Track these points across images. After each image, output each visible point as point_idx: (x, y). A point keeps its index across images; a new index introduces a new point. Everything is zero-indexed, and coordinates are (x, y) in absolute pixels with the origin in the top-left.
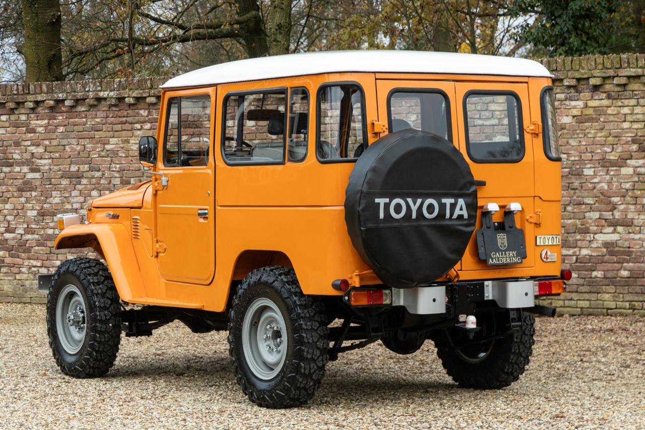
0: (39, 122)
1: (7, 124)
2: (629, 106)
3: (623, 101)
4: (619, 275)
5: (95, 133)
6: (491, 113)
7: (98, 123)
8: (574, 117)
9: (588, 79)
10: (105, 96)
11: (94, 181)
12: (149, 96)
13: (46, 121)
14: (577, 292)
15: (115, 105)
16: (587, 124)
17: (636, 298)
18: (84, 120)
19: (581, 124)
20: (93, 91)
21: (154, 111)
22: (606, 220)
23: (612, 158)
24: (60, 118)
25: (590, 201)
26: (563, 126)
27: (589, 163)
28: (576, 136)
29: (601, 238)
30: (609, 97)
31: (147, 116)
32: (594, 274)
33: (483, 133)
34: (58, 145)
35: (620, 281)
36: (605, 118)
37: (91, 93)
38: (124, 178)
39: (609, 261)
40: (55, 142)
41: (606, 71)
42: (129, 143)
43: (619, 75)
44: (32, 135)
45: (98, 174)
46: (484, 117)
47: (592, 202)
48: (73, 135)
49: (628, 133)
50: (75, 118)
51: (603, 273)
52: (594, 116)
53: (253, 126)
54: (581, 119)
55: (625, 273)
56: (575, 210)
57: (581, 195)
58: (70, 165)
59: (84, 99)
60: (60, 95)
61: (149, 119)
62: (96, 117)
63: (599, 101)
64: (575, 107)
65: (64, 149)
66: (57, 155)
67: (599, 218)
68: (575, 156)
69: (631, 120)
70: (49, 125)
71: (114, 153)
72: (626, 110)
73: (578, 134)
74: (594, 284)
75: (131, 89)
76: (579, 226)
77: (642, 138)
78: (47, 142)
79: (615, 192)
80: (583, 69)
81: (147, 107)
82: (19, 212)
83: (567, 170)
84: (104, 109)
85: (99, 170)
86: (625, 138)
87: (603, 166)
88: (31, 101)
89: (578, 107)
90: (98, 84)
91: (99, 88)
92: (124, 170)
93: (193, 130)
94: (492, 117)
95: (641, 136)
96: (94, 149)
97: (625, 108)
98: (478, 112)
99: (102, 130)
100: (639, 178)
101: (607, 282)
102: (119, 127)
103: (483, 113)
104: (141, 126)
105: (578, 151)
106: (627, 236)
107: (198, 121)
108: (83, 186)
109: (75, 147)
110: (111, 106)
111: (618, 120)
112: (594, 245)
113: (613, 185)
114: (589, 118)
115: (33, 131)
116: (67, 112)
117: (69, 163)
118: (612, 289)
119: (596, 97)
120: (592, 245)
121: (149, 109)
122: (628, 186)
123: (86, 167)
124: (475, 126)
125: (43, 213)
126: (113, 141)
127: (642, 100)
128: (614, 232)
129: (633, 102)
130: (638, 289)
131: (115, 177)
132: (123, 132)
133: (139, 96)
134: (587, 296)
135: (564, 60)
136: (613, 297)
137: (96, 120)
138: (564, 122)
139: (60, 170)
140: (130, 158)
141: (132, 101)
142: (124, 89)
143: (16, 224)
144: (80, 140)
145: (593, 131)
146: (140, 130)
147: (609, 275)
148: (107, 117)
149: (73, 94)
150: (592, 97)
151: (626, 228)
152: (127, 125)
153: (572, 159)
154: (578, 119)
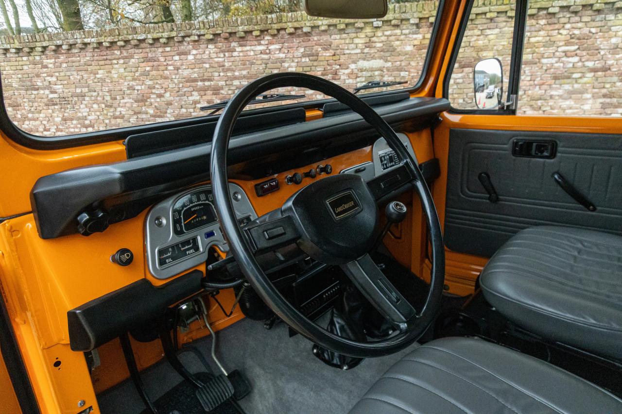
0: (49, 61)
1: (28, 63)
5: (88, 67)
6: (355, 45)
7: (88, 61)
8: (414, 46)
9: (428, 18)
10: (89, 41)
11: (93, 98)
12: (119, 41)
13: (53, 60)
15: (97, 48)
18: (78, 58)
19: (419, 51)
20: (80, 38)
21: (124, 51)
24: (62, 57)
26: (407, 52)
28: (415, 59)
31: (120, 55)
33: (350, 59)
34: (65, 76)
37: (78, 40)
38: (112, 96)
40: (62, 74)
42: (111, 73)
44: (46, 69)
45: (95, 94)
46: (351, 48)
48: (73, 69)
50: (72, 57)
53: (193, 60)
58: (76, 88)
59: (75, 44)
60: (58, 42)
61: (122, 57)
62: (86, 56)
64: (415, 39)
65: (70, 78)
66: (66, 82)
68: (414, 73)
70: (56, 63)
71: (102, 81)
73: (417, 58)
75: (106, 36)
77: (462, 59)
78: (57, 74)
80: (425, 10)
81: (119, 48)
82: (50, 119)
84: (91, 50)
85: (95, 91)
88: (39, 47)
90: (82, 33)
91: (83, 36)
92: (111, 91)
93: (152, 63)
94: (357, 47)
95: (461, 58)
96: (89, 78)
98: (346, 45)
99: (92, 65)
100: (457, 86)
102: (102, 63)
103: (350, 45)
104: (117, 62)
105: (416, 69)
107: (155, 57)
108: (87, 102)
109: (76, 76)
110: (94, 48)
115: (46, 67)
116: (66, 53)
117: (74, 87)
121: (120, 50)
123: (86, 90)
124: (344, 54)
125: (65, 119)
126: (100, 72)
131: (107, 96)
132: (106, 66)
133: (112, 41)
135: (411, 5)
137: (86, 58)
138: (408, 50)
139: (69, 92)
140: (114, 83)
141: (108, 44)
142: (101, 36)
143: (49, 126)
144: (79, 72)
146: (117, 64)
148: (93, 56)
149: (67, 40)
152: (108, 61)
153: (412, 75)
154: (417, 47)
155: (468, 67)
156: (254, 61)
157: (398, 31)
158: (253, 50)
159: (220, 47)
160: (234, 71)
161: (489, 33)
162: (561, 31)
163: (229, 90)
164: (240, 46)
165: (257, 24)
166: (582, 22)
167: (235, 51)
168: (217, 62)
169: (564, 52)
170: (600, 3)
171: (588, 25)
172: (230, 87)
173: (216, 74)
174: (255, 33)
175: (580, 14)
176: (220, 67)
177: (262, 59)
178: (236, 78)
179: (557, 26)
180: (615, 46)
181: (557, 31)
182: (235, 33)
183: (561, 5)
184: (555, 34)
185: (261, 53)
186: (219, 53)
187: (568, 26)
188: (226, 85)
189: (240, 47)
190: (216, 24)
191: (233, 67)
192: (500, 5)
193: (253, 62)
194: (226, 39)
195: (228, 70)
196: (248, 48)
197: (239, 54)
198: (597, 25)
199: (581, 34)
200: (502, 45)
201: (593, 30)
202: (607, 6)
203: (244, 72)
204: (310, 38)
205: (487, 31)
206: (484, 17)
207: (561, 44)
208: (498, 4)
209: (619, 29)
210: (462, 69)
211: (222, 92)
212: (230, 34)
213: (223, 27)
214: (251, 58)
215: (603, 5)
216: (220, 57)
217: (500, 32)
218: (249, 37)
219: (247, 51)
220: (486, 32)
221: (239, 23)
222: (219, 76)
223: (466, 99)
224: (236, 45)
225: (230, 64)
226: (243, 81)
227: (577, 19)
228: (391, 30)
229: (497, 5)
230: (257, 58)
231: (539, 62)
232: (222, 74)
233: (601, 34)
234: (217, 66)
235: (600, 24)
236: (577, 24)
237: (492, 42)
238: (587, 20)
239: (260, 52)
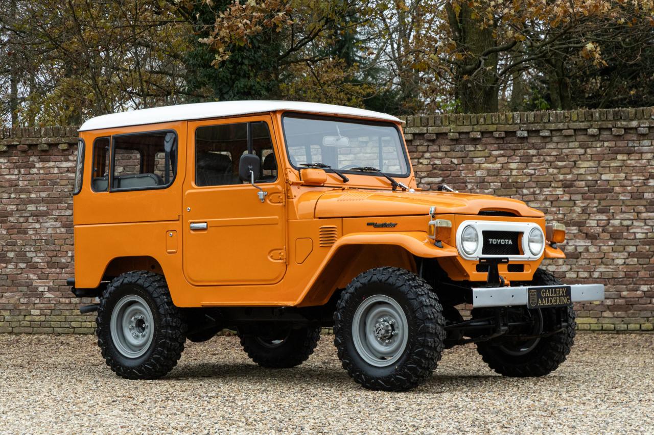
156: (58, 180)
158: (57, 167)
159: (14, 161)
160: (30, 193)
163: (21, 217)
164: (41, 161)
165: (65, 136)
166: (442, 151)
167: (34, 167)
168: (9, 181)
169: (429, 184)
170: (453, 132)
171: (449, 154)
172: (22, 214)
173: (6, 196)
174: (61, 147)
175: (437, 143)
176: (12, 186)
177: (69, 179)
178: (31, 201)
180: (481, 180)
182: (36, 145)
183: (413, 132)
185: (68, 171)
186: (13, 168)
187: (427, 155)
188: (17, 210)
189: (41, 163)
190: (13, 133)
191: (29, 187)
193: (56, 182)
194: (24, 152)
195: (23, 190)
196: (51, 164)
197: (38, 170)
198: (458, 156)
199: (442, 164)
201: (455, 161)
202: (463, 136)
203: (43, 195)
204: (132, 155)
207: (423, 175)
209: (481, 160)
211: (11, 219)
212: (30, 146)
213: (21, 138)
214: (54, 177)
215: (457, 134)
216: (13, 174)
218: (55, 151)
219: (50, 167)
221: (42, 133)
222: (10, 198)
224: (36, 160)
225: (26, 183)
226: (40, 206)
227: (436, 147)
230: (62, 176)
232: (13, 196)
233: (464, 165)
234: (7, 185)
235: (460, 154)
236: (437, 153)
238: (446, 150)
239: (66, 169)
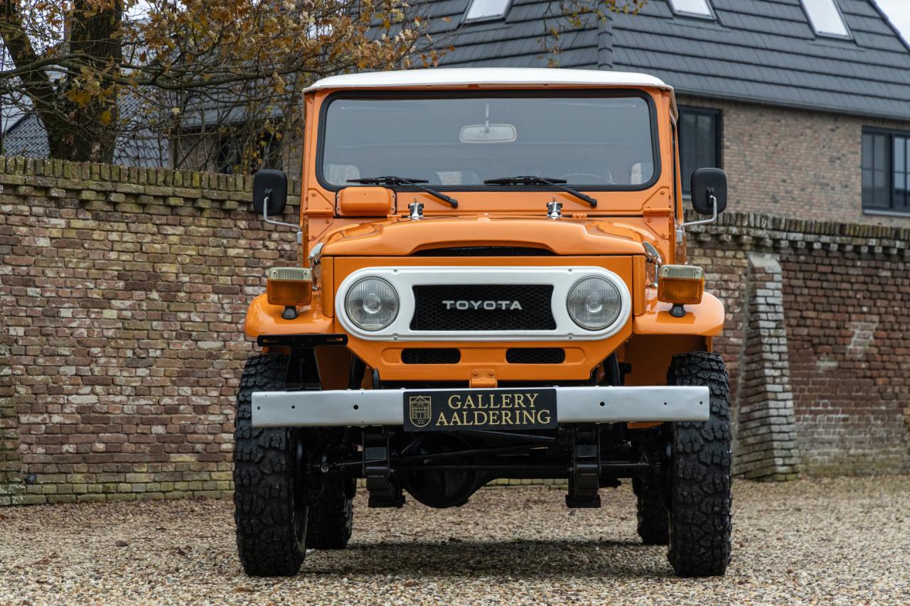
2: (118, 231)
3: (112, 223)
4: (94, 449)
8: (51, 238)
14: (43, 473)
16: (67, 250)
17: (112, 479)
19: (60, 250)
22: (82, 376)
23: (95, 296)
25: (66, 351)
26: (39, 250)
27: (68, 302)
29: (76, 400)
30: (96, 218)
32: (66, 448)
35: (94, 458)
36: (90, 245)
39: (85, 431)
41: (104, 183)
43: (118, 190)
47: (68, 353)
49: (114, 265)
51: (75, 446)
52: (77, 241)
54: (60, 243)
55: (101, 447)
56: (48, 363)
57: (55, 342)
63: (84, 222)
64: (55, 227)
67: (76, 375)
68: (51, 291)
69: (120, 249)
72: (114, 236)
73: (56, 262)
74: (64, 461)
76: (51, 384)
77: (130, 273)
79: (96, 341)
83: (40, 309)
86: (110, 272)
87: (83, 307)
89: (59, 227)
95: (128, 271)
97: (114, 233)
100: (123, 323)
101: (79, 458)
105: (54, 284)
106: (105, 398)
111: (105, 248)
112: (67, 410)
113: (94, 331)
114: (71, 242)
118: (83, 467)
119: (81, 216)
120: (65, 410)
122: (110, 333)
127: (133, 225)
128: (93, 392)
129: (123, 226)
130: (113, 467)
134: (55, 478)
136: (86, 478)
138: (40, 245)
145: (74, 260)
147: (82, 449)
150: (77, 215)
151: (105, 388)
153: (48, 294)
154: (57, 242)
155: (140, 290)
157: (25, 208)
161: (169, 233)
162: (268, 243)
179: (261, 234)
181: (261, 242)
184: (259, 247)
192: (188, 188)
200: (188, 255)
205: (167, 227)
206: (161, 202)
208: (186, 185)
210: (130, 292)
217: (186, 232)
220: (165, 229)
223: (138, 351)
228: (14, 204)
229: (183, 186)
231: (241, 291)
237: (175, 248)
